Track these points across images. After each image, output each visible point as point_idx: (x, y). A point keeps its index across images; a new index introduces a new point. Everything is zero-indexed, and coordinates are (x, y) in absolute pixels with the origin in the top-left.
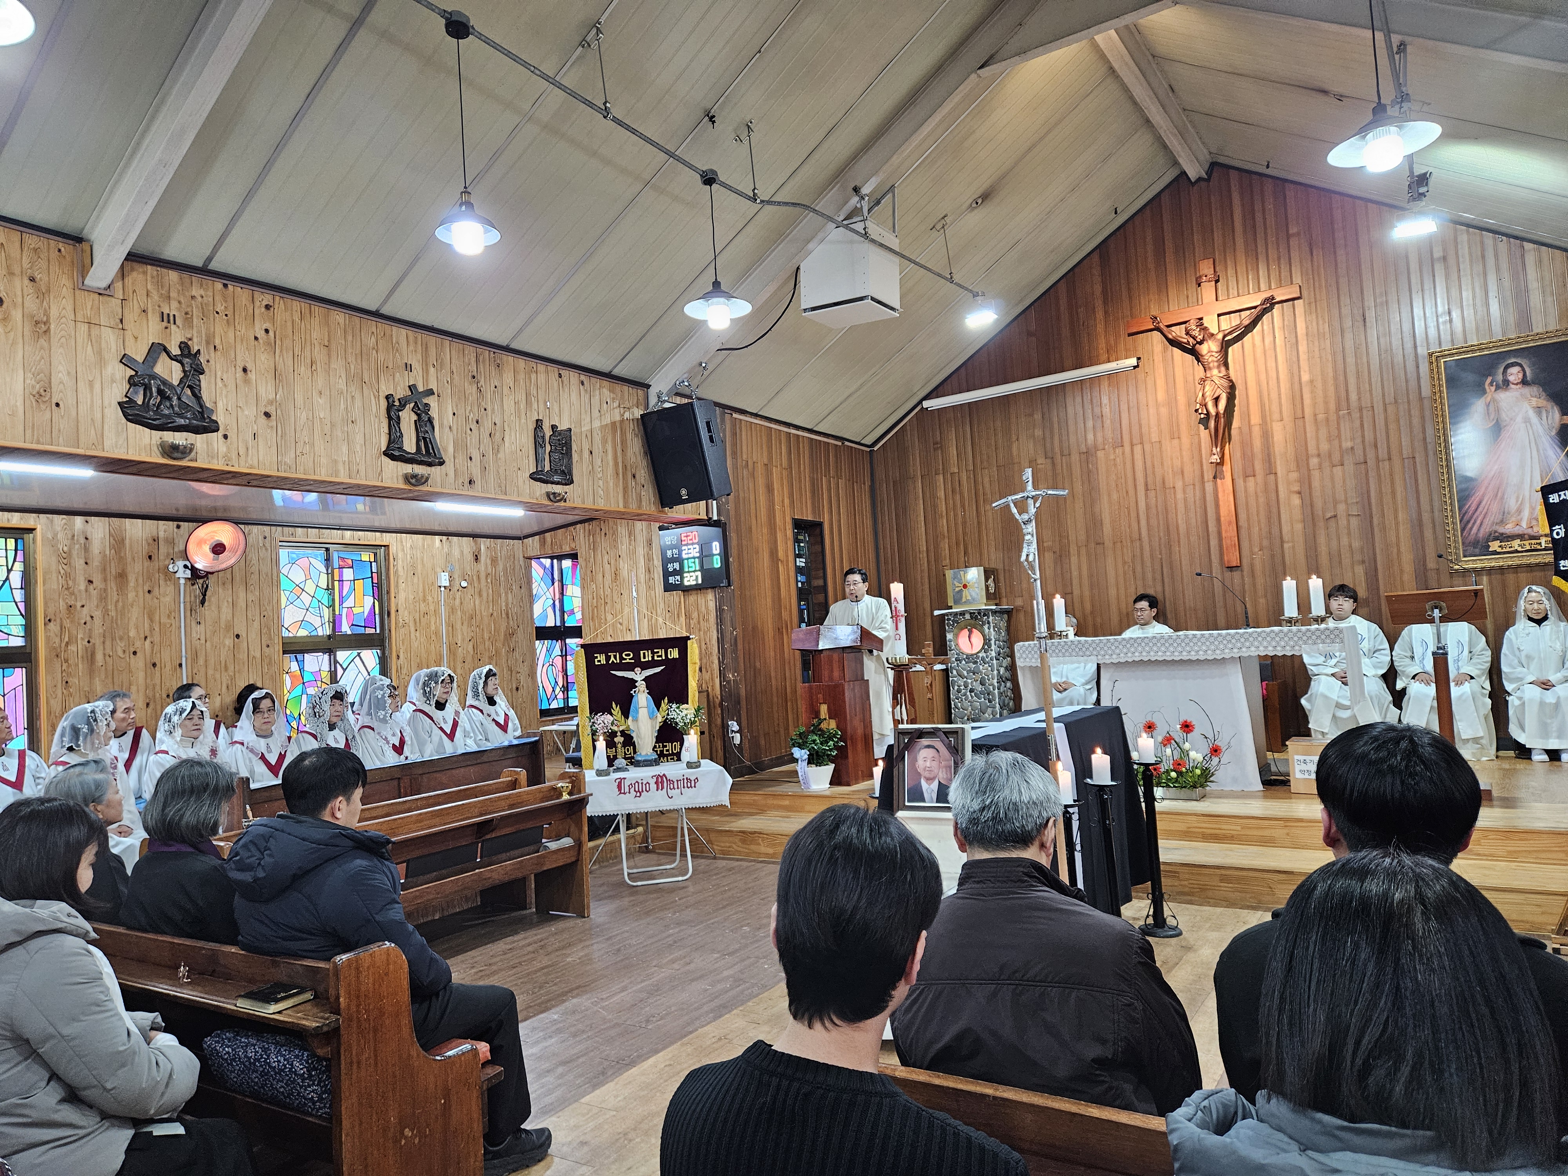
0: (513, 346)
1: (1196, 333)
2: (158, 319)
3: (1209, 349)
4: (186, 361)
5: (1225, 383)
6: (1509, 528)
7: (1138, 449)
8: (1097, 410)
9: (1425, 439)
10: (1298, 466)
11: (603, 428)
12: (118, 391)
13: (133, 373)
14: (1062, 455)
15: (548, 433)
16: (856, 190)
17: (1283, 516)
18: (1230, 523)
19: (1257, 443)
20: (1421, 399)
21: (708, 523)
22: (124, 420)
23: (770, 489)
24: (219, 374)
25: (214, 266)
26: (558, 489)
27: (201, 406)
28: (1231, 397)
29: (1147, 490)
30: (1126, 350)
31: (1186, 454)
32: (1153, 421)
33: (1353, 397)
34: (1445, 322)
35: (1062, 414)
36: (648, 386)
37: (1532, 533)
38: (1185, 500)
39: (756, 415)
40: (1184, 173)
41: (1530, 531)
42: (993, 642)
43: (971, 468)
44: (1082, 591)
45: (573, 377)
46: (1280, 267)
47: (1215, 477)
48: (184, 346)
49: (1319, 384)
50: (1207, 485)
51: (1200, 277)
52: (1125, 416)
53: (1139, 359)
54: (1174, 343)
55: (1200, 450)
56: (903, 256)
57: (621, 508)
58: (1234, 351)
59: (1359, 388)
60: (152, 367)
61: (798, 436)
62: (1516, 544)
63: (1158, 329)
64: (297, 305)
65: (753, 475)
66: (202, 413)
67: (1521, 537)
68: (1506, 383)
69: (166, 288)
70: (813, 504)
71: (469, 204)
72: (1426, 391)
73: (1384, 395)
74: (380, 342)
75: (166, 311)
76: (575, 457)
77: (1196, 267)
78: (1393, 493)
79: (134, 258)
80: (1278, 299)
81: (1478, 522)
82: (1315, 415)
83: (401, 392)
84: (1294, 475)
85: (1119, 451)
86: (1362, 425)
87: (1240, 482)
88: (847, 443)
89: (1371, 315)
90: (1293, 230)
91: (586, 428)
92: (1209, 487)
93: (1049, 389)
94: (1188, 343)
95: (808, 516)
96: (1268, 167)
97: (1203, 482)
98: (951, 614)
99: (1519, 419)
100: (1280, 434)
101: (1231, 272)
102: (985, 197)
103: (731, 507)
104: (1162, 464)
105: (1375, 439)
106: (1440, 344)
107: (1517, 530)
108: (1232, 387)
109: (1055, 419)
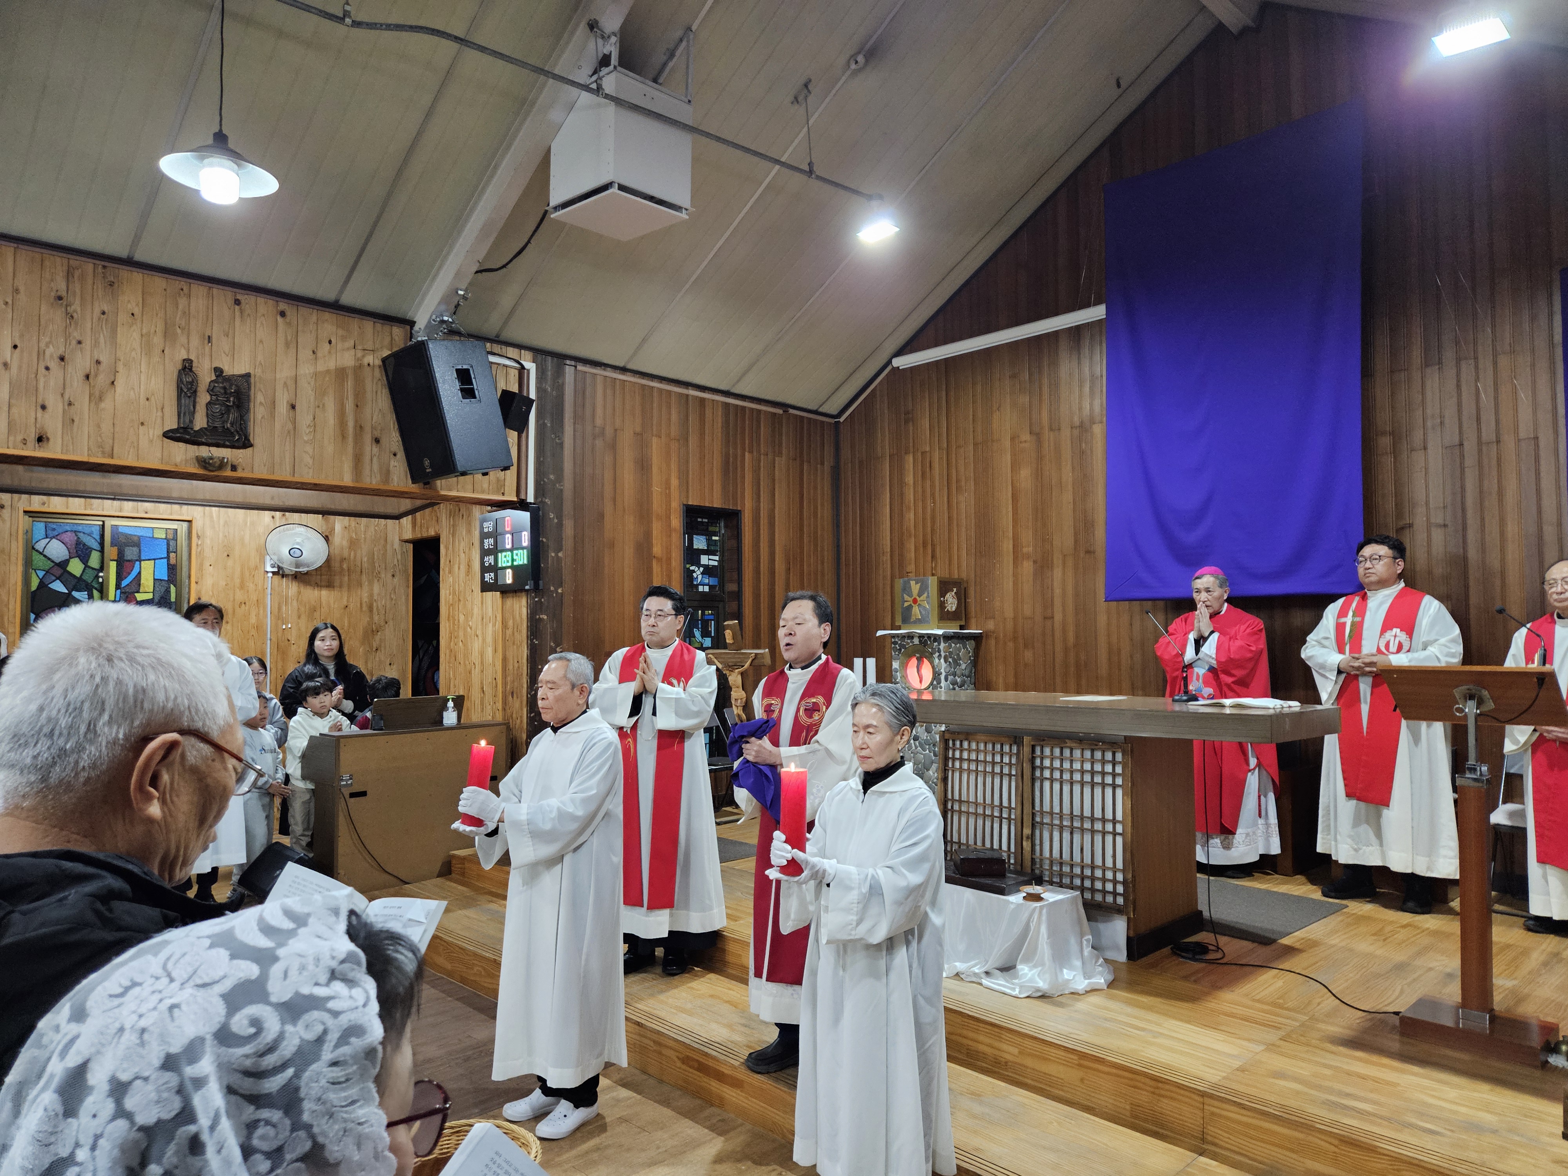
0: (138, 258)
11: (316, 374)
14: (1051, 429)
15: (205, 377)
16: (593, 26)
21: (522, 505)
23: (643, 465)
26: (218, 453)
36: (412, 324)
39: (624, 370)
40: (1218, 24)
42: (943, 677)
43: (945, 445)
44: (1064, 616)
45: (265, 305)
57: (347, 480)
61: (702, 400)
65: (613, 446)
70: (725, 488)
76: (258, 411)
88: (791, 411)
91: (284, 373)
95: (717, 502)
98: (897, 635)
102: (869, 53)
103: (568, 485)
109: (1045, 381)
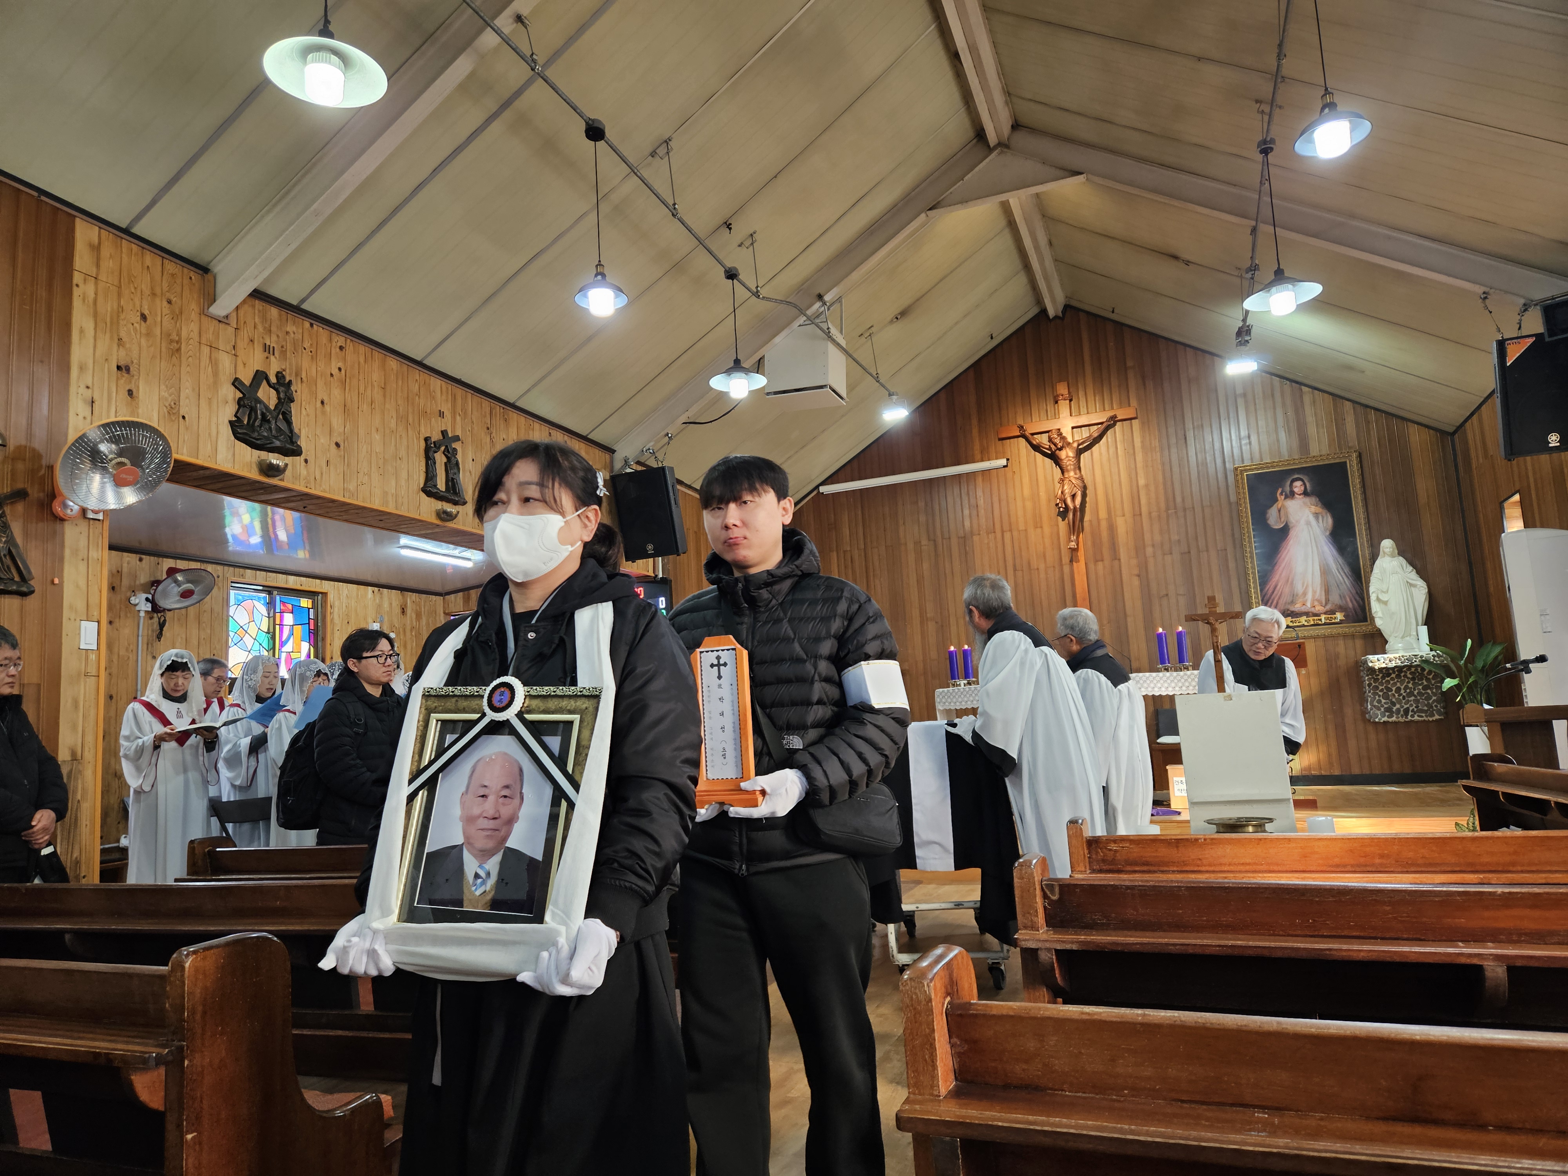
0: (517, 404)
1: (1057, 441)
2: (261, 348)
3: (1067, 455)
4: (281, 389)
5: (1079, 482)
6: (1297, 607)
7: (1007, 536)
8: (973, 501)
9: (1233, 535)
10: (1137, 553)
12: (228, 412)
13: (241, 395)
14: (943, 538)
16: (820, 297)
17: (1126, 594)
18: (1084, 599)
19: (1105, 534)
20: (1230, 503)
21: (655, 580)
22: (233, 438)
24: (304, 403)
25: (305, 306)
27: (291, 431)
28: (1084, 495)
29: (1015, 570)
30: (996, 452)
31: (1047, 541)
32: (1020, 513)
33: (1179, 499)
34: (1246, 444)
35: (943, 503)
36: (614, 451)
37: (1315, 612)
38: (1047, 579)
39: (689, 487)
40: (1044, 311)
41: (1313, 610)
43: (862, 546)
46: (1120, 393)
47: (1071, 561)
48: (280, 375)
49: (1152, 488)
50: (1065, 567)
51: (1058, 396)
52: (996, 506)
53: (1008, 460)
54: (1037, 448)
55: (1059, 539)
56: (850, 356)
58: (1085, 457)
59: (1182, 492)
60: (257, 392)
62: (1303, 620)
63: (1023, 436)
64: (363, 348)
66: (291, 438)
67: (1307, 614)
68: (1292, 495)
69: (269, 323)
71: (603, 275)
72: (1233, 498)
73: (1202, 501)
74: (422, 389)
75: (268, 343)
77: (1053, 388)
78: (1211, 578)
79: (257, 294)
80: (1119, 418)
81: (1275, 602)
82: (1150, 513)
83: (436, 436)
84: (1134, 562)
85: (991, 536)
86: (1186, 522)
87: (1091, 566)
89: (1190, 435)
90: (1130, 363)
92: (1066, 569)
93: (931, 481)
94: (1050, 449)
96: (1113, 312)
97: (1061, 565)
99: (1302, 522)
100: (1122, 526)
101: (1081, 393)
102: (903, 314)
104: (1028, 548)
105: (1196, 533)
106: (1243, 461)
107: (1303, 609)
108: (1085, 488)
109: (937, 507)
